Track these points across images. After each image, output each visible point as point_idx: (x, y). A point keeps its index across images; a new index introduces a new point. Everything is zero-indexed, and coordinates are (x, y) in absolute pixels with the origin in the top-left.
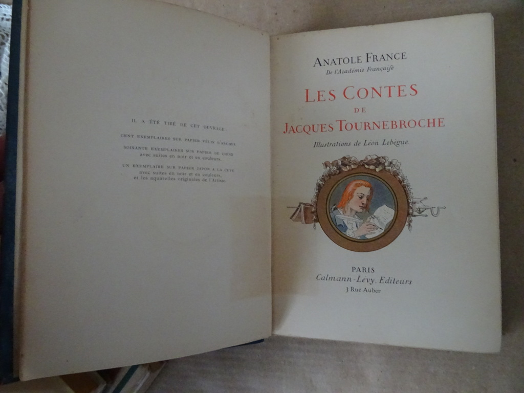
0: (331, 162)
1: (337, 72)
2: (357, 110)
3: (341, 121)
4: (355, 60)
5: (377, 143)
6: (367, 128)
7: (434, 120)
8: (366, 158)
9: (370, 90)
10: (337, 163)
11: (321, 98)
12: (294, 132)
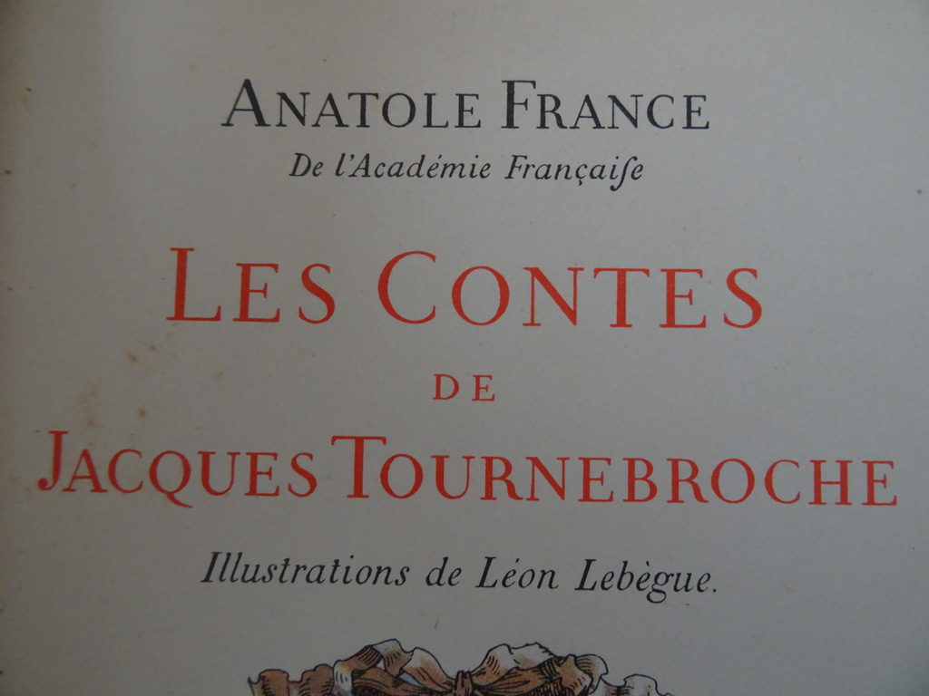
0: (295, 676)
1: (348, 167)
2: (447, 387)
3: (359, 442)
4: (446, 110)
5: (548, 578)
6: (499, 488)
7: (844, 465)
8: (490, 659)
9: (520, 285)
10: (331, 684)
11: (257, 306)
12: (97, 488)
